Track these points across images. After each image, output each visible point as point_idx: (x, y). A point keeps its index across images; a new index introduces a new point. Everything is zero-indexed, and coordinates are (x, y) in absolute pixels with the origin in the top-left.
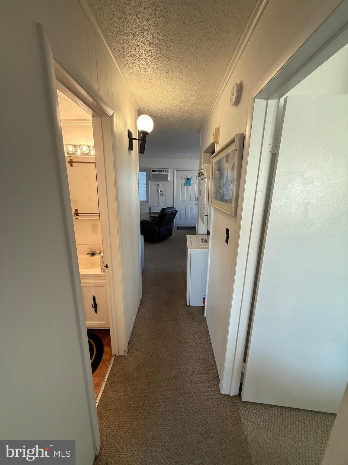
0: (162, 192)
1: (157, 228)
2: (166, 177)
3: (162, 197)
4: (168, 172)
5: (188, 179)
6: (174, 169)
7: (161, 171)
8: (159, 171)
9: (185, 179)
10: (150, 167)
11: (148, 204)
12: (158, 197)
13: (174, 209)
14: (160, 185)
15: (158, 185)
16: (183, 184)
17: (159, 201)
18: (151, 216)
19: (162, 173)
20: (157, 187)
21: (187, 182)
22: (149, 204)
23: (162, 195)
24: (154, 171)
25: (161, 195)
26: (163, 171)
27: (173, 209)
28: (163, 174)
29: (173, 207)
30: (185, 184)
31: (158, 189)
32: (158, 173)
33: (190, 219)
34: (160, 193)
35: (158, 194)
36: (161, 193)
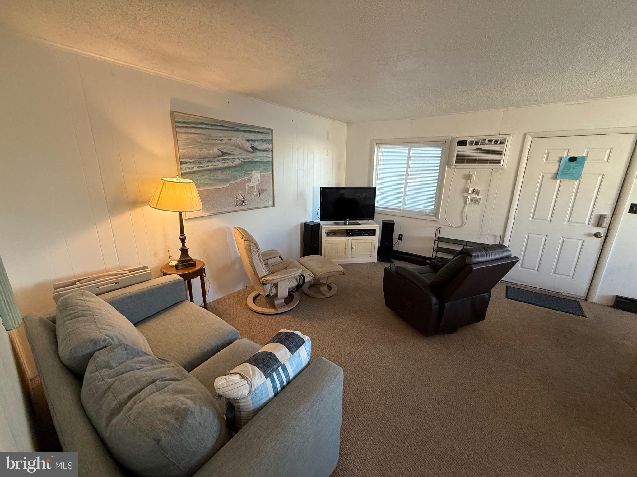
0: (478, 194)
1: (434, 300)
2: (496, 156)
3: (475, 206)
4: (503, 142)
5: (573, 159)
6: (525, 135)
7: (483, 142)
8: (477, 143)
9: (560, 161)
10: (453, 135)
11: (435, 219)
12: (463, 204)
13: (506, 254)
14: (474, 177)
15: (468, 177)
16: (551, 175)
17: (464, 216)
18: (439, 246)
19: (486, 147)
20: (463, 182)
21: (566, 168)
22: (438, 219)
23: (476, 201)
24: (462, 143)
25: (472, 201)
26: (490, 142)
27: (504, 252)
28: (488, 151)
29: (501, 247)
30: (557, 174)
31: (468, 187)
32: (474, 147)
33: (555, 272)
34: (469, 197)
35: (466, 199)
36: (474, 196)
